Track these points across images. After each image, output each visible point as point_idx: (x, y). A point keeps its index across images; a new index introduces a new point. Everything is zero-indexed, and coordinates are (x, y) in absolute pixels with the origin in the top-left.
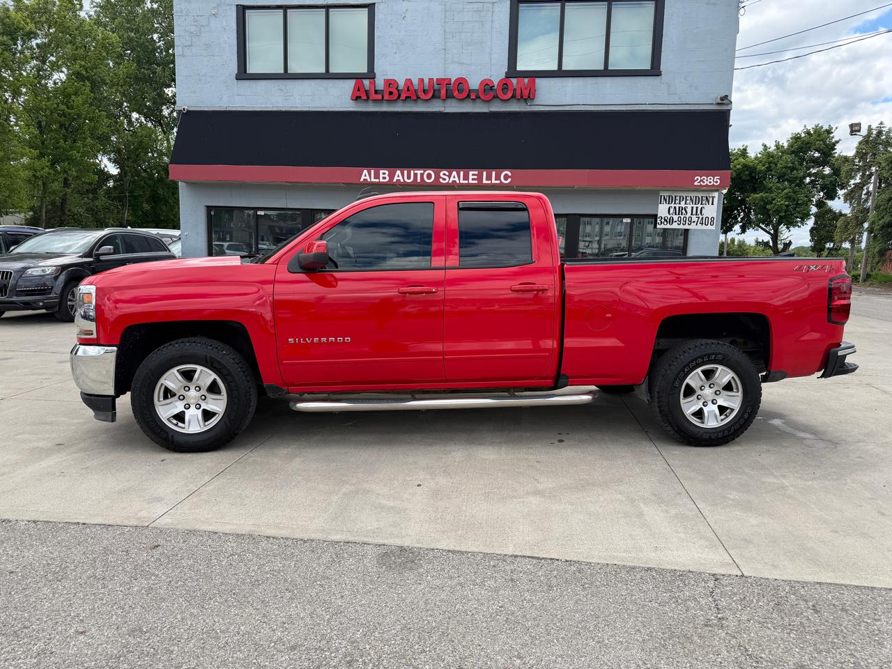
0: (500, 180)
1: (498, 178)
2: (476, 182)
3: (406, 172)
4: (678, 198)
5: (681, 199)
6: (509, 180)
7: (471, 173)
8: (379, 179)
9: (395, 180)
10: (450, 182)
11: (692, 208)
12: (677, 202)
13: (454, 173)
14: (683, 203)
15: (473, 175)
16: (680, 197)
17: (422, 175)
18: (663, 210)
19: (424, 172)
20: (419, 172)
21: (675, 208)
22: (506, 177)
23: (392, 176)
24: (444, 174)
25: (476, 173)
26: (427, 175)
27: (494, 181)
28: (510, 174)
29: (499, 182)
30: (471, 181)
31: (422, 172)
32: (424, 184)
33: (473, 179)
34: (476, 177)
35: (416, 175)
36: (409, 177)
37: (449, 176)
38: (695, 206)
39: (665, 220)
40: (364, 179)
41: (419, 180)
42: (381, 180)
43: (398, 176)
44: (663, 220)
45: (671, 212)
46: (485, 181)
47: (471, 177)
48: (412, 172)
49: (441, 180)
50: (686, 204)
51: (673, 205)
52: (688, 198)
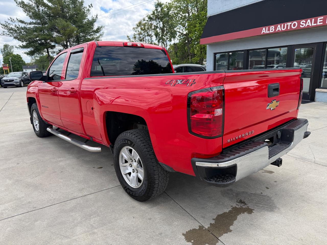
2: (322, 23)
3: (282, 25)
8: (270, 31)
9: (277, 31)
10: (306, 26)
13: (309, 21)
15: (320, 20)
17: (291, 25)
20: (289, 24)
23: (275, 28)
24: (303, 22)
25: (322, 18)
30: (318, 24)
31: (291, 23)
32: (292, 30)
33: (320, 22)
34: (322, 20)
35: (287, 26)
36: (284, 27)
37: (306, 23)
40: (263, 32)
41: (289, 28)
42: (271, 31)
43: (279, 28)
48: (286, 24)
49: (301, 26)
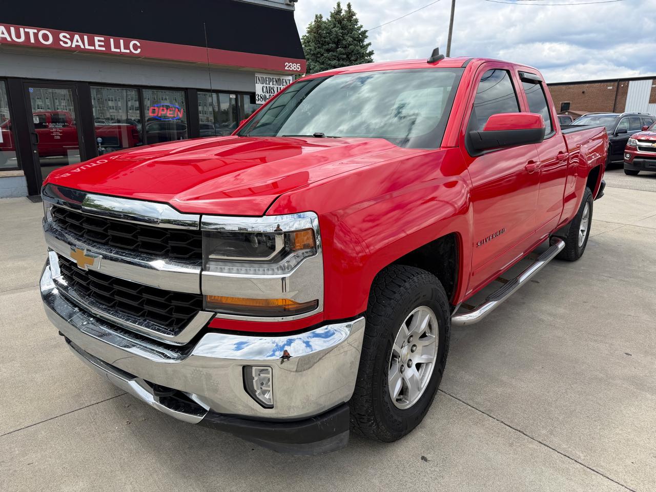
0: (129, 49)
1: (126, 47)
2: (104, 49)
3: (12, 29)
4: (267, 79)
5: (270, 80)
6: (139, 50)
7: (96, 39)
10: (74, 46)
11: (277, 88)
12: (268, 82)
13: (77, 37)
14: (271, 83)
15: (99, 41)
16: (269, 78)
17: (36, 35)
18: (259, 89)
19: (39, 31)
20: (32, 31)
21: (266, 87)
22: (135, 47)
24: (64, 37)
25: (103, 39)
26: (44, 36)
27: (123, 50)
28: (139, 44)
29: (128, 51)
30: (97, 48)
31: (36, 31)
32: (40, 46)
33: (100, 46)
34: (103, 44)
35: (27, 34)
36: (18, 36)
37: (72, 40)
38: (279, 87)
39: (261, 97)
41: (32, 41)
44: (259, 97)
45: (264, 91)
46: (113, 49)
47: (97, 43)
48: (22, 30)
49: (61, 43)
50: (273, 84)
51: (265, 85)
52: (274, 80)
